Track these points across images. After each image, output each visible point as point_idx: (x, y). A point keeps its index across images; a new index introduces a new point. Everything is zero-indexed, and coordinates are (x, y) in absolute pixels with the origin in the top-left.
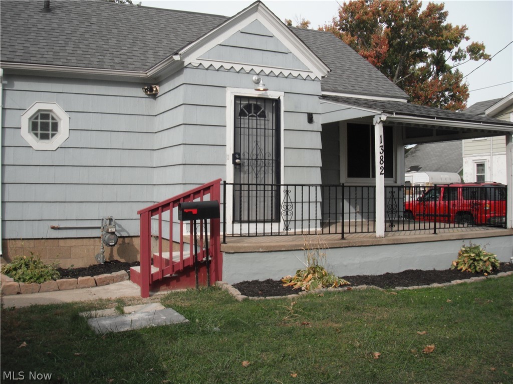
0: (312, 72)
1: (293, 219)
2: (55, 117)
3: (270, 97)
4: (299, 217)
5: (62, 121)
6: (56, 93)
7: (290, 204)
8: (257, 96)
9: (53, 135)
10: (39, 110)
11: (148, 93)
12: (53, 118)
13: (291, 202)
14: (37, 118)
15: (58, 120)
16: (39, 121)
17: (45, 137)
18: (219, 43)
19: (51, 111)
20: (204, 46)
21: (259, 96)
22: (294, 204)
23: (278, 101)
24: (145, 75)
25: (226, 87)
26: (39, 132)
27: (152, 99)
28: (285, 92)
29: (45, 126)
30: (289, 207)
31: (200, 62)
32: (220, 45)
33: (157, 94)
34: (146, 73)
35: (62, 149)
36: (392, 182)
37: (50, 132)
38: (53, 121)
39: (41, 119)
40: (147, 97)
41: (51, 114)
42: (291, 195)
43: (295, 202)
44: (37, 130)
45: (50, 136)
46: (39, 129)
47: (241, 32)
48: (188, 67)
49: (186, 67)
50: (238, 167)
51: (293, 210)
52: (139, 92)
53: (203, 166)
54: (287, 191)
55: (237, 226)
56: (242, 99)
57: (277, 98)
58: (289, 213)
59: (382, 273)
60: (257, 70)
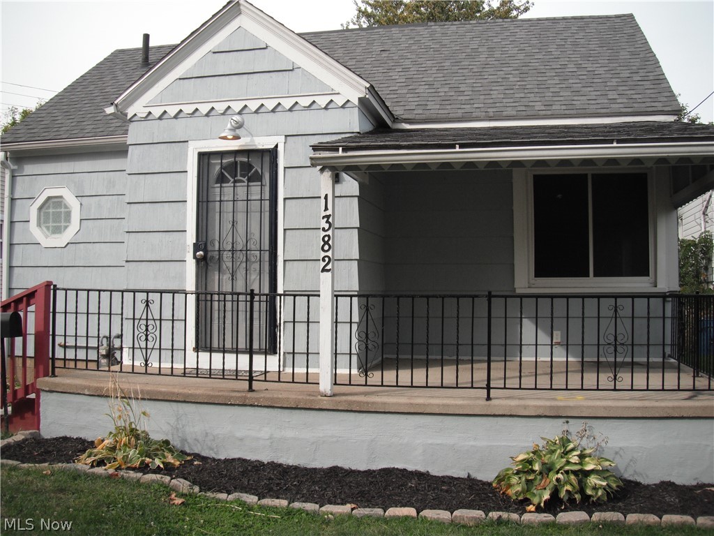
0: (338, 94)
1: (157, 346)
2: (67, 204)
3: (260, 147)
4: (166, 343)
7: (152, 322)
8: (236, 148)
9: (66, 228)
10: (49, 198)
12: (65, 207)
13: (154, 320)
14: (48, 207)
15: (71, 209)
16: (51, 210)
18: (178, 77)
19: (61, 197)
20: (157, 85)
21: (240, 148)
22: (158, 323)
23: (273, 153)
25: (187, 141)
28: (286, 136)
30: (150, 328)
31: (148, 110)
32: (180, 79)
35: (72, 245)
36: (648, 285)
37: (62, 224)
38: (66, 210)
41: (63, 201)
42: (155, 308)
43: (161, 320)
44: (49, 223)
45: (62, 228)
46: (51, 220)
47: (214, 53)
48: (133, 120)
49: (131, 121)
50: (205, 262)
51: (157, 333)
53: (153, 263)
54: (147, 301)
55: (204, 356)
56: (211, 156)
57: (273, 147)
58: (149, 337)
59: (326, 463)
60: (237, 107)
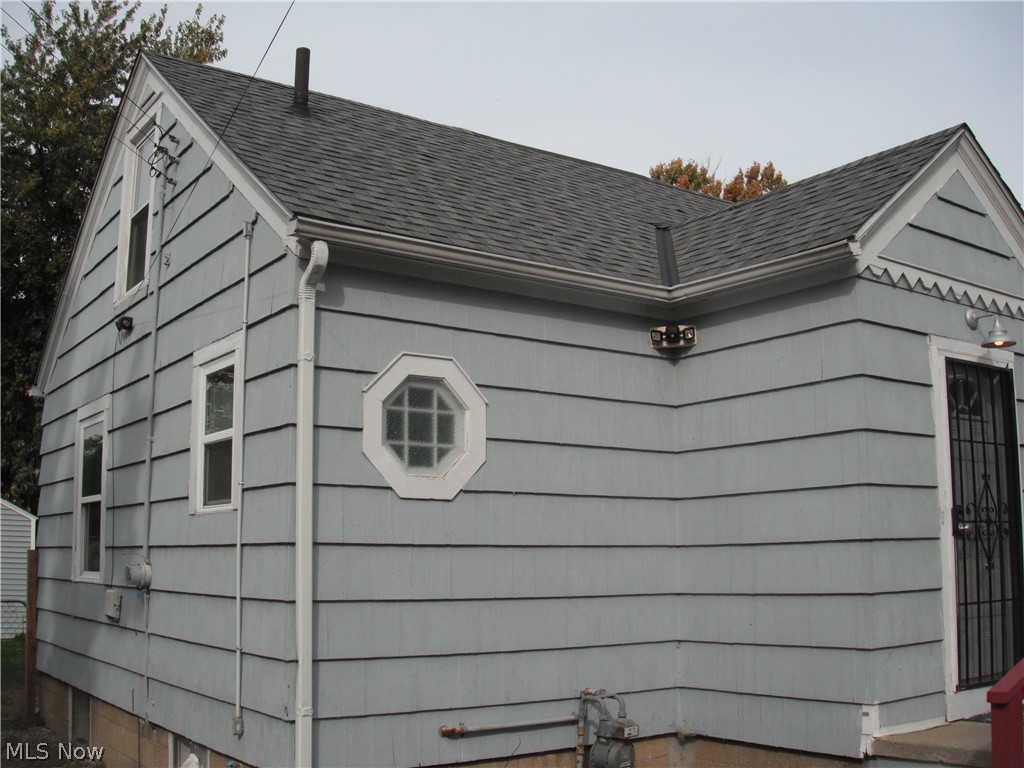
2: (447, 400)
5: (467, 414)
6: (451, 331)
9: (442, 453)
10: (410, 378)
11: (665, 344)
12: (442, 405)
14: (399, 401)
15: (455, 411)
16: (406, 409)
17: (419, 459)
18: (910, 221)
19: (438, 381)
24: (665, 294)
25: (926, 334)
26: (406, 443)
27: (666, 363)
29: (420, 427)
31: (884, 264)
32: (910, 225)
33: (689, 348)
34: (670, 291)
35: (468, 495)
37: (435, 444)
38: (443, 412)
39: (412, 403)
40: (657, 354)
41: (437, 391)
44: (400, 438)
45: (435, 454)
46: (406, 435)
47: (940, 198)
50: (961, 543)
52: (640, 341)
